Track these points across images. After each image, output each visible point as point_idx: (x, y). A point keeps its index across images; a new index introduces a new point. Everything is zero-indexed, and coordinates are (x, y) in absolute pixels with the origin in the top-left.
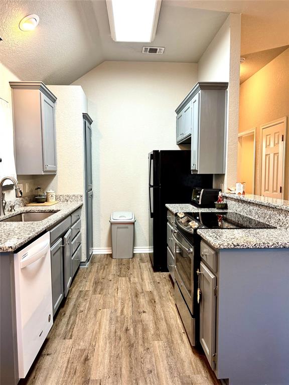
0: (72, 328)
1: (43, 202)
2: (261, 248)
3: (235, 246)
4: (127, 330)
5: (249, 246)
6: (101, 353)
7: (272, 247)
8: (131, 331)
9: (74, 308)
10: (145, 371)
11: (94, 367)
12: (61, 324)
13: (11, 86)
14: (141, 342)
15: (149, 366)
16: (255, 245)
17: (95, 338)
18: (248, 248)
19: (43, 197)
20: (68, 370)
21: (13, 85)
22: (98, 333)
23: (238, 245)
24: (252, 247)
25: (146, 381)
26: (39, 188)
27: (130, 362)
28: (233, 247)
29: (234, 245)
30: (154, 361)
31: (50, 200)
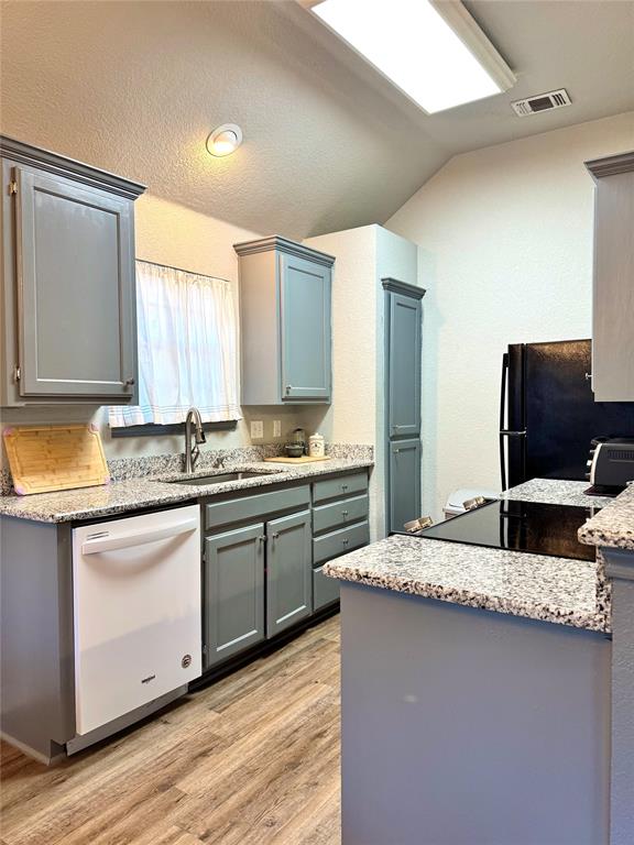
0: (239, 697)
1: (299, 456)
2: (420, 596)
3: (359, 577)
4: (320, 735)
5: (391, 585)
6: (234, 755)
7: (449, 599)
8: (323, 742)
9: (280, 664)
10: (267, 817)
11: (200, 770)
12: (232, 684)
13: (237, 251)
14: (316, 767)
15: (279, 813)
16: (405, 584)
17: (254, 727)
18: (390, 588)
19: (297, 447)
20: (164, 757)
21: (241, 250)
22: (266, 721)
23: (366, 577)
24: (397, 588)
25: (245, 835)
26: (299, 430)
27: (260, 791)
28: (355, 578)
29: (358, 575)
30: (299, 810)
31: (313, 453)
